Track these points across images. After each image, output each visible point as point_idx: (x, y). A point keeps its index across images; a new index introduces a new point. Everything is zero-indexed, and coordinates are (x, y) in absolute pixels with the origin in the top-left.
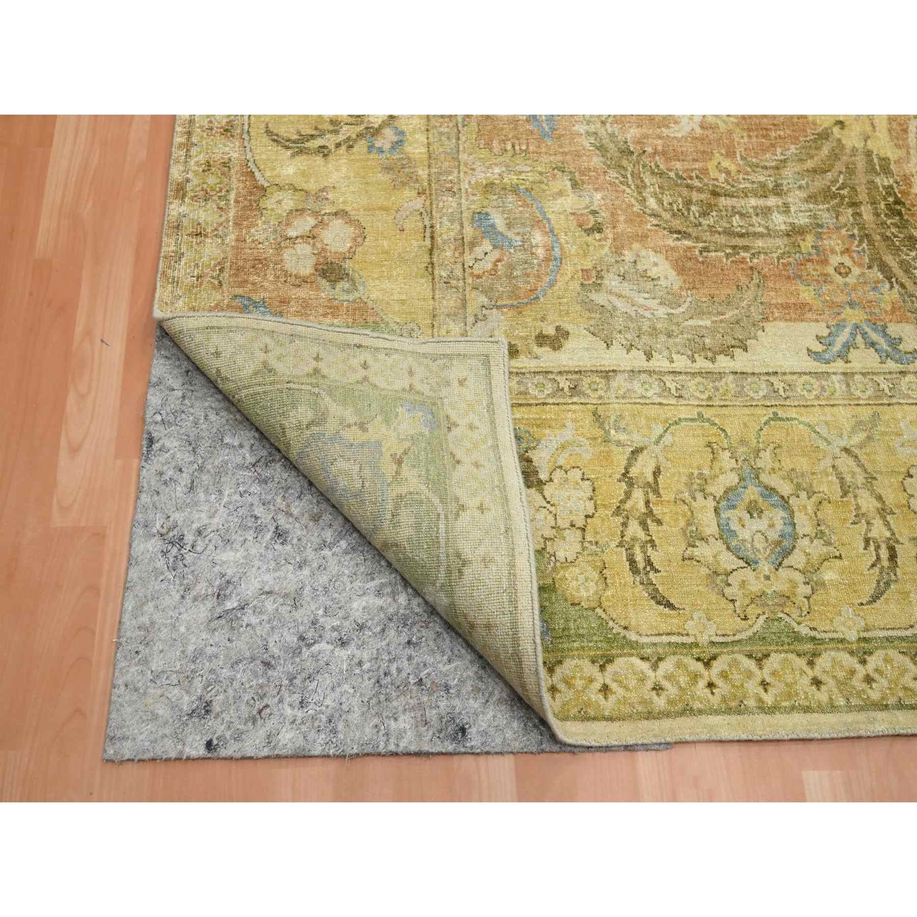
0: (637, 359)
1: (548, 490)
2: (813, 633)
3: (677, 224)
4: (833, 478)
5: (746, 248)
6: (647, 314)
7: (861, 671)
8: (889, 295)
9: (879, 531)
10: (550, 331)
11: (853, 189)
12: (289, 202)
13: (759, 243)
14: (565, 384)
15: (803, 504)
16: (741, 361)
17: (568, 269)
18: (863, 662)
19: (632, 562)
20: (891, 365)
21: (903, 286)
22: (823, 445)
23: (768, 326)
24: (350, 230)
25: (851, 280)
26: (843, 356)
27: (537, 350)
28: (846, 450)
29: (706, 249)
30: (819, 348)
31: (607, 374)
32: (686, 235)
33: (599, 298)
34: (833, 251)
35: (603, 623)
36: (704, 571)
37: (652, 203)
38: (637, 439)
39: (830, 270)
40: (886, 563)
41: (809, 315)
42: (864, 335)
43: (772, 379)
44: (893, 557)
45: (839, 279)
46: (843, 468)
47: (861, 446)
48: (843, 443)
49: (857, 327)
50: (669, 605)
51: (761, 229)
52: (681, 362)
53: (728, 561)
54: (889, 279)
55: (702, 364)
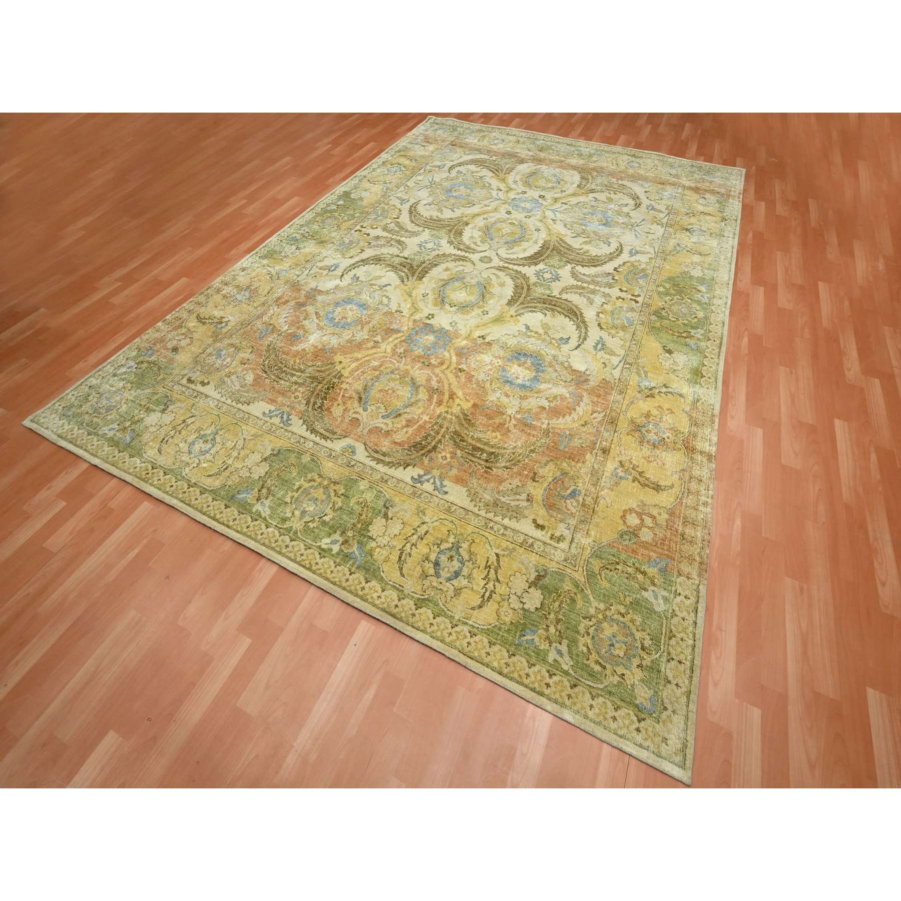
0: (218, 396)
1: (164, 415)
2: (185, 476)
3: (267, 369)
4: (233, 444)
5: (277, 382)
6: (233, 387)
7: (186, 489)
8: (302, 407)
9: (230, 462)
10: (206, 381)
11: (324, 380)
12: (184, 330)
13: (283, 382)
14: (195, 394)
15: (218, 447)
16: (245, 408)
17: (227, 370)
18: (188, 488)
19: (164, 439)
20: (282, 425)
21: (308, 407)
22: (240, 434)
23: (261, 402)
24: (189, 342)
25: (296, 400)
26: (271, 417)
27: (198, 384)
28: (245, 439)
29: (267, 378)
30: (267, 412)
31: (207, 396)
32: (266, 372)
33: (226, 379)
34: (299, 392)
35: (141, 449)
36: (178, 449)
37: (266, 362)
38: (197, 413)
39: (293, 396)
40: (222, 469)
41: (275, 404)
42: (283, 414)
43: (247, 415)
44: (226, 469)
45: (293, 399)
46: (239, 443)
47: (250, 440)
48: (246, 437)
49: (283, 412)
50: (160, 453)
51: (287, 379)
52: (229, 401)
53: (186, 449)
54: (306, 404)
55: (234, 404)
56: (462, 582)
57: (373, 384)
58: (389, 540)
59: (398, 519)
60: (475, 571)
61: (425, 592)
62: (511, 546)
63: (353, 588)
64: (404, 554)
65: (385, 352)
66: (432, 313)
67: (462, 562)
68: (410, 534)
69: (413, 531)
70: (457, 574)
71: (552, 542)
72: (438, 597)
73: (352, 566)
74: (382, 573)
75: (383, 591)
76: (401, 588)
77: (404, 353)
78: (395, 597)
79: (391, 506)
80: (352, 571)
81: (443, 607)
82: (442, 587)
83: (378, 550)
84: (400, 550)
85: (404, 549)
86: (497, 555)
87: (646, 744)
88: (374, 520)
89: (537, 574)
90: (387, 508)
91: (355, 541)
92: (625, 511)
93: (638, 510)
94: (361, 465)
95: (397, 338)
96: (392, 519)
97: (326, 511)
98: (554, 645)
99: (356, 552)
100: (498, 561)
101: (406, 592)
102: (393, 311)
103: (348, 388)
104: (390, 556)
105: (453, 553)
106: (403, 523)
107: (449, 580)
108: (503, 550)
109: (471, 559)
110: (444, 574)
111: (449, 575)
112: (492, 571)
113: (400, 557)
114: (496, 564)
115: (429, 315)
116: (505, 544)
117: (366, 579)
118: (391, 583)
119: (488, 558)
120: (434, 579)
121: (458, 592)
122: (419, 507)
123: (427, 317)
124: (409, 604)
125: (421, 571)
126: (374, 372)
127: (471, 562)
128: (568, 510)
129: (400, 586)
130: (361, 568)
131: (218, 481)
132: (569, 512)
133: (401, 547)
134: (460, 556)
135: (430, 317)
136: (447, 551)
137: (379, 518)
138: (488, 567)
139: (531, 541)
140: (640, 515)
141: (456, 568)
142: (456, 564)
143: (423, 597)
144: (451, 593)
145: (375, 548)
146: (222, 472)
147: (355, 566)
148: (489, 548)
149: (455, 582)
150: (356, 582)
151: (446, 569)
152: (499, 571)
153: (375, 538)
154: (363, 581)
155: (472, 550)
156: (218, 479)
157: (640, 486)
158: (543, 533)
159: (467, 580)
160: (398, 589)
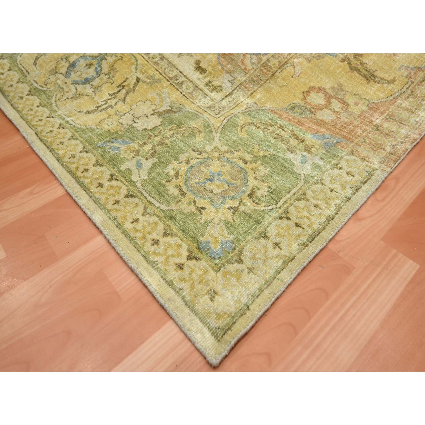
56: (88, 89)
60: (106, 85)
61: (46, 85)
62: (158, 76)
67: (98, 74)
70: (87, 81)
71: (206, 90)
72: (55, 93)
76: (26, 73)
78: (16, 79)
81: (54, 102)
82: (64, 87)
86: (138, 80)
89: (169, 108)
92: (312, 88)
93: (330, 91)
100: (135, 85)
101: (29, 78)
105: (95, 62)
107: (75, 83)
108: (148, 78)
109: (108, 74)
110: (74, 76)
111: (78, 79)
112: (124, 91)
114: (131, 87)
116: (152, 72)
118: (20, 66)
119: (127, 78)
120: (62, 77)
121: (78, 96)
124: (25, 88)
125: (54, 66)
127: (107, 76)
128: (243, 64)
129: (27, 71)
132: (243, 67)
134: (100, 66)
136: (89, 58)
138: (122, 86)
139: (183, 79)
140: (329, 98)
141: (89, 76)
142: (91, 72)
143: (41, 88)
144: (70, 95)
148: (134, 70)
149: (80, 88)
151: (79, 73)
152: (131, 94)
155: (115, 66)
157: (348, 69)
158: (201, 76)
159: (93, 90)
160: (23, 73)
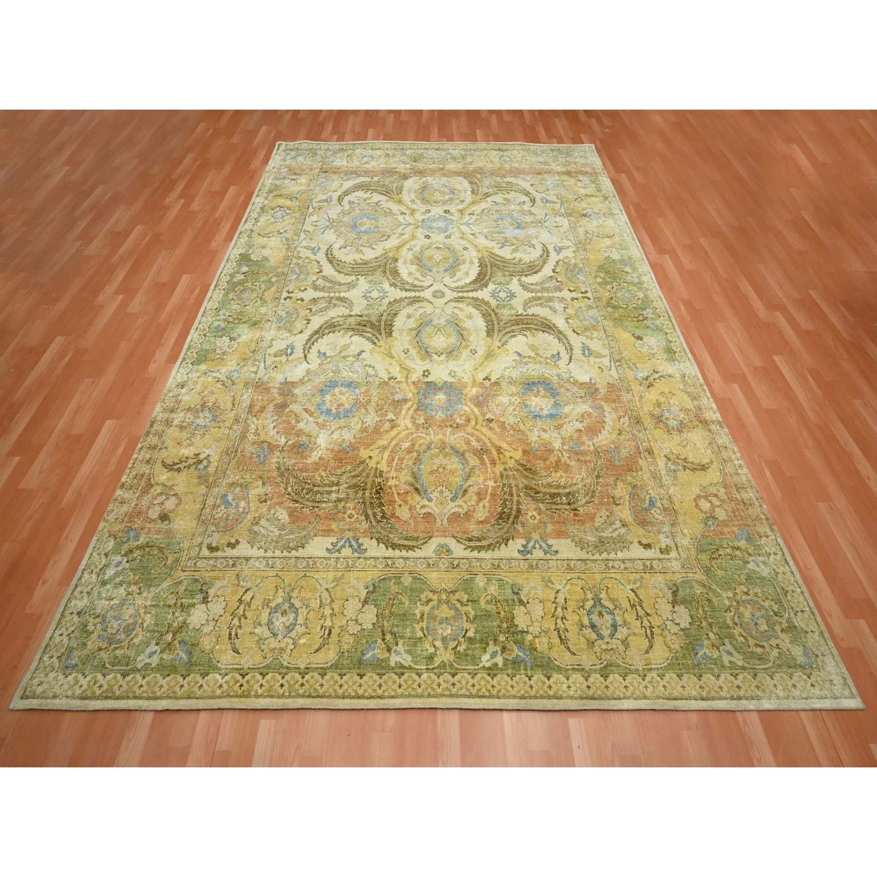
0: (261, 553)
1: (209, 605)
2: (289, 665)
3: (295, 497)
4: (318, 601)
5: (318, 507)
6: (271, 534)
7: (301, 681)
8: (365, 525)
9: (328, 623)
10: (233, 541)
11: (366, 484)
12: (159, 489)
13: (324, 505)
14: (231, 562)
15: (303, 612)
16: (301, 553)
17: (249, 516)
18: (303, 677)
19: (230, 634)
20: (356, 555)
21: (371, 522)
22: (319, 587)
23: (316, 539)
24: (177, 501)
25: (353, 520)
26: (339, 551)
27: (226, 549)
28: (327, 589)
29: (303, 508)
30: (331, 547)
31: (247, 559)
32: (297, 502)
33: (256, 528)
34: (349, 508)
35: (210, 660)
36: (257, 638)
37: (290, 489)
38: (249, 585)
39: (346, 516)
40: (326, 636)
41: (332, 534)
42: (350, 542)
43: (309, 560)
44: (330, 633)
45: (348, 520)
46: (323, 597)
47: (333, 588)
48: (326, 587)
49: (348, 539)
50: (238, 653)
51: (326, 500)
52: (278, 553)
53: (267, 634)
54: (367, 520)
55: (286, 554)
56: (622, 632)
57: (418, 468)
58: (539, 625)
59: (534, 599)
60: (626, 615)
61: (601, 659)
62: (638, 576)
63: (541, 692)
64: (561, 632)
65: (408, 429)
66: (425, 369)
67: (611, 613)
68: (553, 610)
69: (554, 605)
70: (614, 627)
71: (663, 556)
72: (614, 657)
73: (526, 670)
74: (555, 662)
75: (568, 679)
76: (580, 667)
77: (426, 423)
78: (582, 679)
79: (519, 590)
80: (530, 675)
81: (624, 665)
82: (611, 647)
83: (537, 640)
84: (555, 630)
85: (558, 626)
86: (632, 590)
87: (823, 694)
88: (514, 612)
89: (671, 591)
90: (517, 593)
91: (511, 642)
92: (695, 500)
93: (703, 494)
94: (464, 561)
95: (409, 409)
96: (528, 603)
97: (465, 627)
98: (721, 648)
99: (520, 654)
100: (637, 595)
101: (587, 668)
102: (387, 380)
103: (397, 483)
104: (551, 641)
105: (599, 608)
106: (540, 602)
107: (612, 636)
108: (634, 583)
109: (616, 607)
110: (606, 632)
111: (609, 632)
112: (639, 608)
113: (560, 637)
114: (637, 600)
115: (424, 372)
116: (632, 577)
117: (546, 676)
118: (569, 667)
119: (628, 597)
120: (600, 642)
121: (625, 642)
122: (544, 578)
123: (424, 375)
124: (595, 678)
125: (585, 640)
126: (411, 455)
127: (618, 609)
128: (657, 519)
129: (578, 665)
130: (534, 668)
131: (331, 652)
132: (659, 521)
133: (554, 627)
134: (605, 608)
135: (426, 373)
136: (593, 609)
137: (517, 607)
138: (633, 606)
139: (648, 563)
140: (706, 497)
141: (611, 622)
142: (608, 617)
143: (603, 665)
144: (621, 648)
145: (534, 641)
146: (328, 639)
147: (529, 668)
148: (623, 587)
149: (618, 635)
150: (540, 684)
151: (603, 627)
152: (644, 605)
153: (526, 630)
154: (546, 680)
155: (611, 596)
156: (329, 649)
157: (691, 472)
158: (653, 550)
159: (625, 628)
160: (578, 670)
